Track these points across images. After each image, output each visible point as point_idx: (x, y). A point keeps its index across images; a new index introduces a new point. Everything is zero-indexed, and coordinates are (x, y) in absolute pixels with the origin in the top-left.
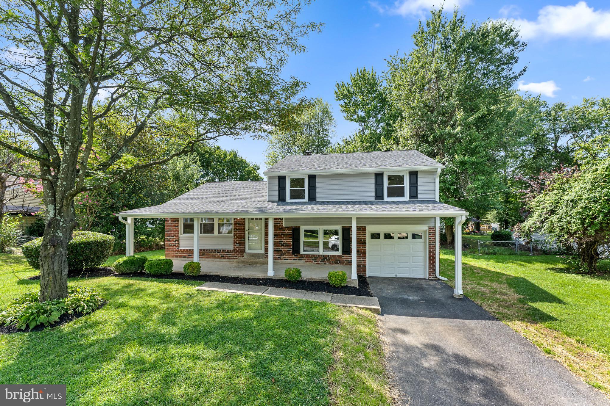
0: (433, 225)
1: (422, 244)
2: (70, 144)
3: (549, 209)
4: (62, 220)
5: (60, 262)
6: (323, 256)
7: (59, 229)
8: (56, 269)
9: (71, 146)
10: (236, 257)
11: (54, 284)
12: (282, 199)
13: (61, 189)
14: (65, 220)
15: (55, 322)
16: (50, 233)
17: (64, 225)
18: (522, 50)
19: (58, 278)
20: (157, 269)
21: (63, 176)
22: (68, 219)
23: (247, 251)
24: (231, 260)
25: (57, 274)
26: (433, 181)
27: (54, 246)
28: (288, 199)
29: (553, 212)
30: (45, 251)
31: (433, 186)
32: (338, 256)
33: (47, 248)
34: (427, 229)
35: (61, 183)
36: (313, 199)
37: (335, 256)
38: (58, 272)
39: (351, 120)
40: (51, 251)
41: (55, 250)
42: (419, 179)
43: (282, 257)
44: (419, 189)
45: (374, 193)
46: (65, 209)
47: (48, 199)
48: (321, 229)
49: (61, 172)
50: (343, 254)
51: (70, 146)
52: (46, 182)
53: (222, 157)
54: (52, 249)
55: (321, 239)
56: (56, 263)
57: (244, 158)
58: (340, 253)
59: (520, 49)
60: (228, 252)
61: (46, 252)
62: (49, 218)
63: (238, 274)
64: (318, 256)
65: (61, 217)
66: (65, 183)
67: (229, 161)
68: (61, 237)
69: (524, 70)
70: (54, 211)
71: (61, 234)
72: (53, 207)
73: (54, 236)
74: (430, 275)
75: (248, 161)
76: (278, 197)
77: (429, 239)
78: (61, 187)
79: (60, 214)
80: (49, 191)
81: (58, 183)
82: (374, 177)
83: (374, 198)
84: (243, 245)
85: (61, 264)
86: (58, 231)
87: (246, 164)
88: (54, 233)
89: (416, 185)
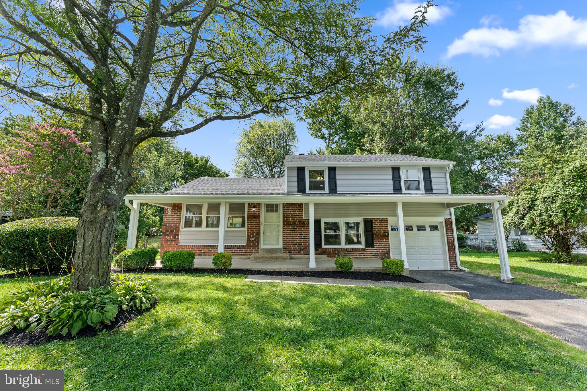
0: (449, 217)
1: (439, 235)
2: (138, 79)
3: (527, 206)
4: (119, 173)
5: (110, 232)
6: (347, 249)
7: (114, 185)
8: (103, 241)
9: (140, 81)
10: (250, 253)
11: (98, 264)
12: (301, 190)
13: (120, 132)
14: (122, 173)
15: (112, 322)
16: (100, 188)
17: (120, 180)
18: (461, 89)
19: (104, 255)
20: (179, 262)
21: (125, 116)
22: (125, 173)
23: (262, 246)
24: (243, 257)
25: (103, 249)
26: (444, 176)
27: (108, 206)
28: (307, 190)
29: (530, 208)
30: (92, 213)
31: (445, 181)
32: (362, 249)
33: (96, 208)
34: (444, 220)
35: (122, 125)
36: (333, 190)
37: (359, 250)
38: (105, 247)
39: (316, 137)
40: (101, 214)
41: (107, 212)
42: (432, 174)
43: (302, 252)
44: (433, 183)
45: (392, 186)
46: (124, 158)
47: (99, 144)
48: (342, 221)
49: (123, 111)
50: (366, 247)
51: (138, 81)
52: (97, 122)
53: (194, 162)
54: (105, 210)
55: (342, 232)
56: (104, 233)
57: (215, 165)
58: (363, 246)
59: (459, 88)
60: (239, 247)
61: (93, 215)
62: (98, 170)
63: (275, 268)
64: (341, 250)
65: (118, 169)
66: (126, 125)
67: (200, 167)
68: (114, 195)
69: (467, 102)
70: (105, 161)
71: (114, 192)
72: (105, 155)
73: (107, 193)
74: (451, 266)
75: (219, 168)
76: (296, 188)
77: (446, 230)
78: (121, 130)
79: (116, 163)
80: (102, 133)
81: (117, 125)
82: (391, 171)
83: (393, 191)
84: (257, 240)
85: (110, 234)
86: (112, 187)
87: (217, 170)
88: (106, 189)
89: (429, 180)
